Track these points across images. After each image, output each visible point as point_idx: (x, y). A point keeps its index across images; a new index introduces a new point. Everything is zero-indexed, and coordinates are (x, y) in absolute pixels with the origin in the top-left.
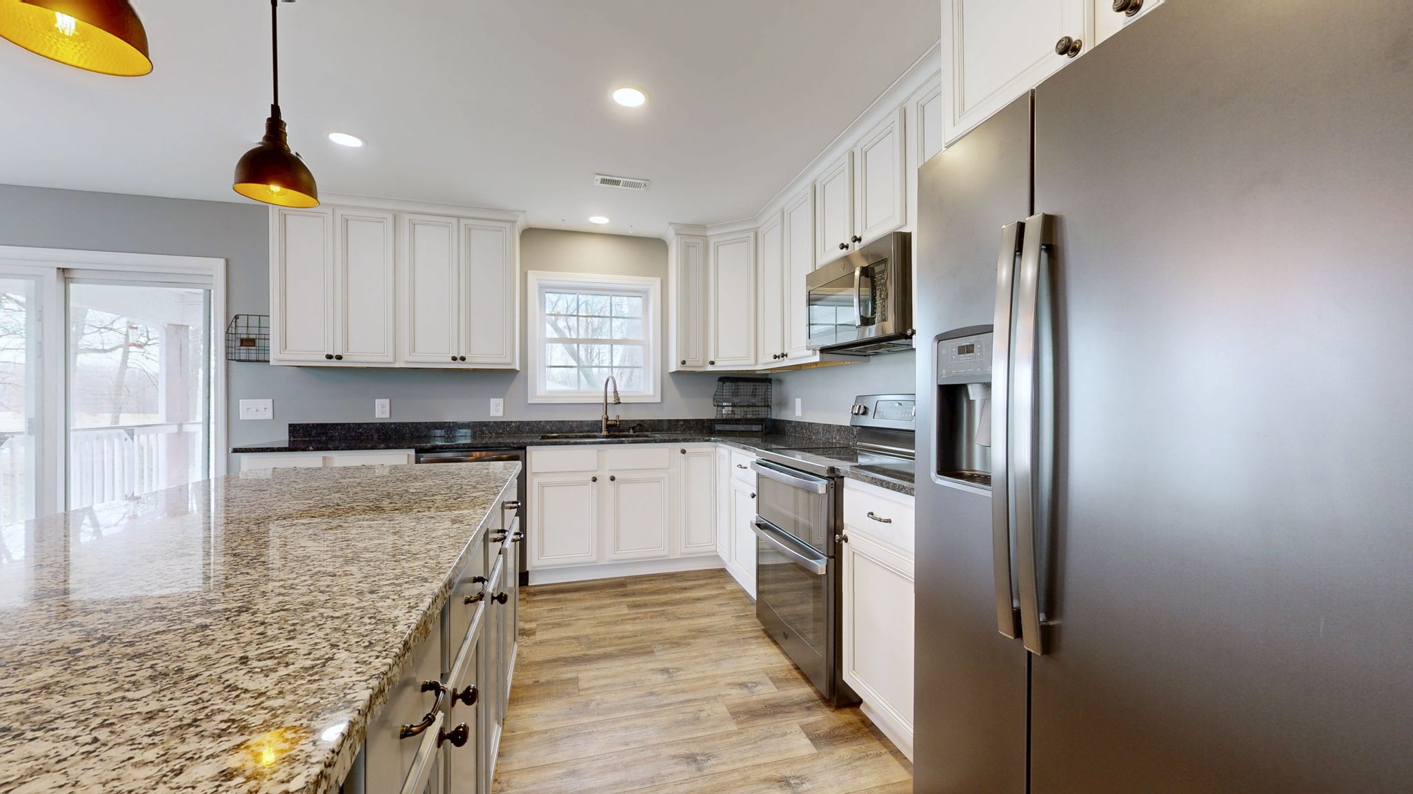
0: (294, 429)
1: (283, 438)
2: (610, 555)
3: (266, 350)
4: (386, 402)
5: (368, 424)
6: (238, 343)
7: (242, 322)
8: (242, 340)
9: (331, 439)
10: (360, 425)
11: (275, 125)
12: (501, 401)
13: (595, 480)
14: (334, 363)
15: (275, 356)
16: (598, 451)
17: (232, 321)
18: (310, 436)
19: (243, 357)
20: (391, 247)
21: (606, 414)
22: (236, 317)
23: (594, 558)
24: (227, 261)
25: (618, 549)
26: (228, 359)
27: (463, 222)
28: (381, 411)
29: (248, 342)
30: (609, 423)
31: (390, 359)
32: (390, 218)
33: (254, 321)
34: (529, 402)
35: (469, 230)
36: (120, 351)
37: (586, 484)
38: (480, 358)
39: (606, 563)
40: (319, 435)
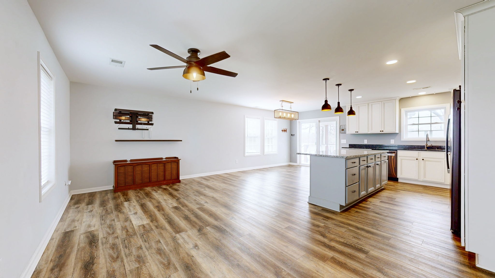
0: (350, 145)
1: (348, 147)
2: (422, 179)
3: (346, 131)
4: (367, 140)
5: (363, 145)
6: (341, 130)
7: (342, 126)
8: (342, 130)
9: (356, 147)
10: (361, 145)
11: (351, 108)
12: (393, 140)
13: (417, 159)
14: (357, 133)
15: (347, 133)
16: (418, 152)
17: (340, 126)
18: (352, 146)
19: (342, 132)
20: (367, 110)
21: (427, 144)
22: (341, 126)
23: (417, 178)
24: (340, 117)
25: (425, 177)
26: (340, 133)
27: (383, 102)
28: (366, 142)
29: (343, 130)
30: (427, 146)
31: (367, 132)
32: (367, 104)
33: (343, 126)
34: (402, 140)
35: (384, 104)
36: (309, 128)
37: (414, 160)
38: (387, 130)
39: (422, 180)
40: (354, 146)
